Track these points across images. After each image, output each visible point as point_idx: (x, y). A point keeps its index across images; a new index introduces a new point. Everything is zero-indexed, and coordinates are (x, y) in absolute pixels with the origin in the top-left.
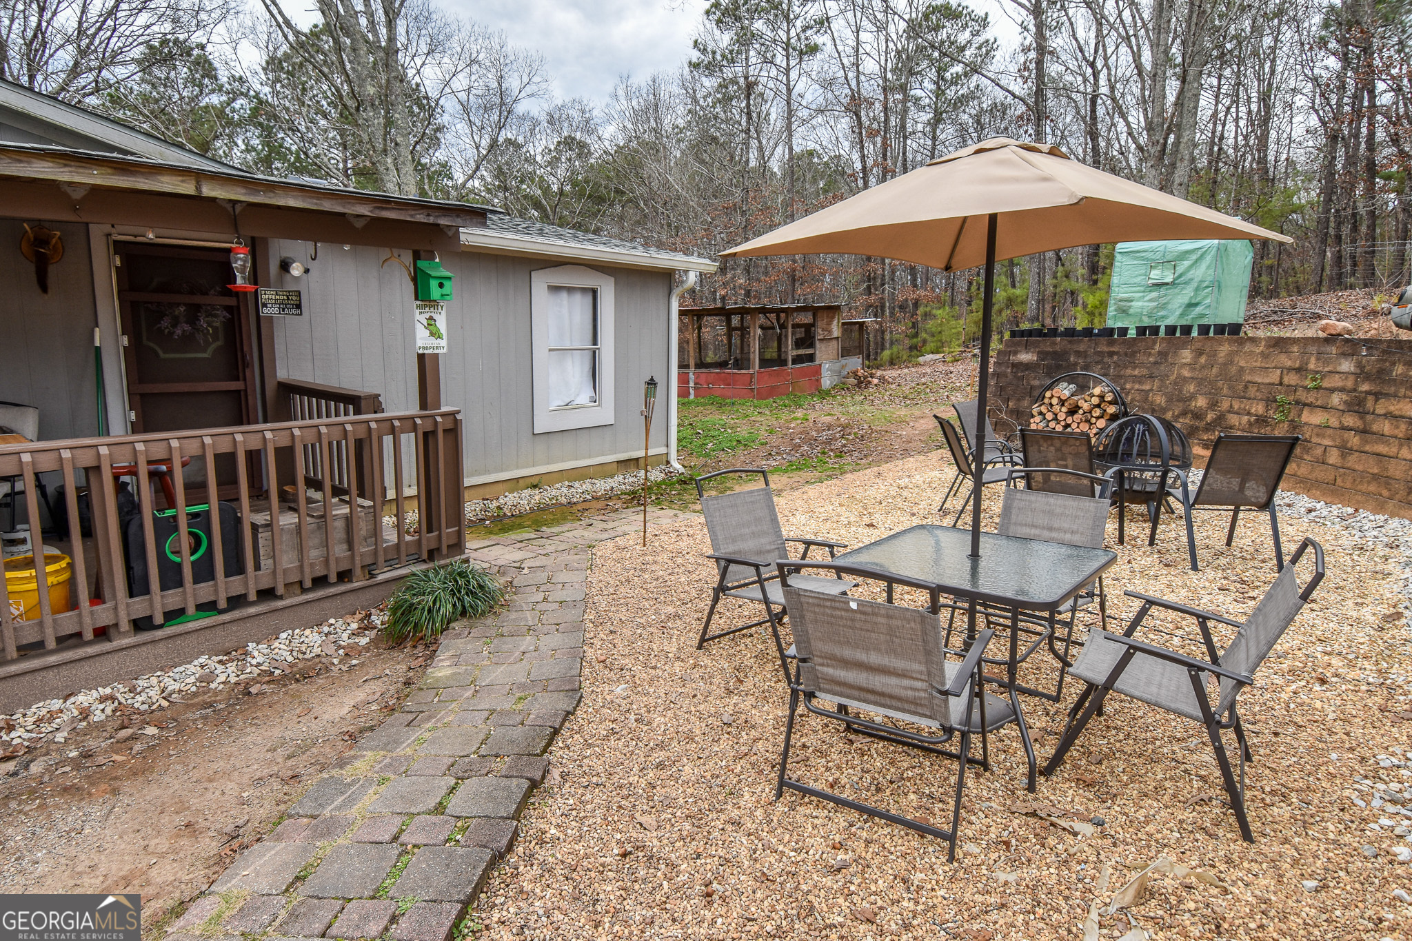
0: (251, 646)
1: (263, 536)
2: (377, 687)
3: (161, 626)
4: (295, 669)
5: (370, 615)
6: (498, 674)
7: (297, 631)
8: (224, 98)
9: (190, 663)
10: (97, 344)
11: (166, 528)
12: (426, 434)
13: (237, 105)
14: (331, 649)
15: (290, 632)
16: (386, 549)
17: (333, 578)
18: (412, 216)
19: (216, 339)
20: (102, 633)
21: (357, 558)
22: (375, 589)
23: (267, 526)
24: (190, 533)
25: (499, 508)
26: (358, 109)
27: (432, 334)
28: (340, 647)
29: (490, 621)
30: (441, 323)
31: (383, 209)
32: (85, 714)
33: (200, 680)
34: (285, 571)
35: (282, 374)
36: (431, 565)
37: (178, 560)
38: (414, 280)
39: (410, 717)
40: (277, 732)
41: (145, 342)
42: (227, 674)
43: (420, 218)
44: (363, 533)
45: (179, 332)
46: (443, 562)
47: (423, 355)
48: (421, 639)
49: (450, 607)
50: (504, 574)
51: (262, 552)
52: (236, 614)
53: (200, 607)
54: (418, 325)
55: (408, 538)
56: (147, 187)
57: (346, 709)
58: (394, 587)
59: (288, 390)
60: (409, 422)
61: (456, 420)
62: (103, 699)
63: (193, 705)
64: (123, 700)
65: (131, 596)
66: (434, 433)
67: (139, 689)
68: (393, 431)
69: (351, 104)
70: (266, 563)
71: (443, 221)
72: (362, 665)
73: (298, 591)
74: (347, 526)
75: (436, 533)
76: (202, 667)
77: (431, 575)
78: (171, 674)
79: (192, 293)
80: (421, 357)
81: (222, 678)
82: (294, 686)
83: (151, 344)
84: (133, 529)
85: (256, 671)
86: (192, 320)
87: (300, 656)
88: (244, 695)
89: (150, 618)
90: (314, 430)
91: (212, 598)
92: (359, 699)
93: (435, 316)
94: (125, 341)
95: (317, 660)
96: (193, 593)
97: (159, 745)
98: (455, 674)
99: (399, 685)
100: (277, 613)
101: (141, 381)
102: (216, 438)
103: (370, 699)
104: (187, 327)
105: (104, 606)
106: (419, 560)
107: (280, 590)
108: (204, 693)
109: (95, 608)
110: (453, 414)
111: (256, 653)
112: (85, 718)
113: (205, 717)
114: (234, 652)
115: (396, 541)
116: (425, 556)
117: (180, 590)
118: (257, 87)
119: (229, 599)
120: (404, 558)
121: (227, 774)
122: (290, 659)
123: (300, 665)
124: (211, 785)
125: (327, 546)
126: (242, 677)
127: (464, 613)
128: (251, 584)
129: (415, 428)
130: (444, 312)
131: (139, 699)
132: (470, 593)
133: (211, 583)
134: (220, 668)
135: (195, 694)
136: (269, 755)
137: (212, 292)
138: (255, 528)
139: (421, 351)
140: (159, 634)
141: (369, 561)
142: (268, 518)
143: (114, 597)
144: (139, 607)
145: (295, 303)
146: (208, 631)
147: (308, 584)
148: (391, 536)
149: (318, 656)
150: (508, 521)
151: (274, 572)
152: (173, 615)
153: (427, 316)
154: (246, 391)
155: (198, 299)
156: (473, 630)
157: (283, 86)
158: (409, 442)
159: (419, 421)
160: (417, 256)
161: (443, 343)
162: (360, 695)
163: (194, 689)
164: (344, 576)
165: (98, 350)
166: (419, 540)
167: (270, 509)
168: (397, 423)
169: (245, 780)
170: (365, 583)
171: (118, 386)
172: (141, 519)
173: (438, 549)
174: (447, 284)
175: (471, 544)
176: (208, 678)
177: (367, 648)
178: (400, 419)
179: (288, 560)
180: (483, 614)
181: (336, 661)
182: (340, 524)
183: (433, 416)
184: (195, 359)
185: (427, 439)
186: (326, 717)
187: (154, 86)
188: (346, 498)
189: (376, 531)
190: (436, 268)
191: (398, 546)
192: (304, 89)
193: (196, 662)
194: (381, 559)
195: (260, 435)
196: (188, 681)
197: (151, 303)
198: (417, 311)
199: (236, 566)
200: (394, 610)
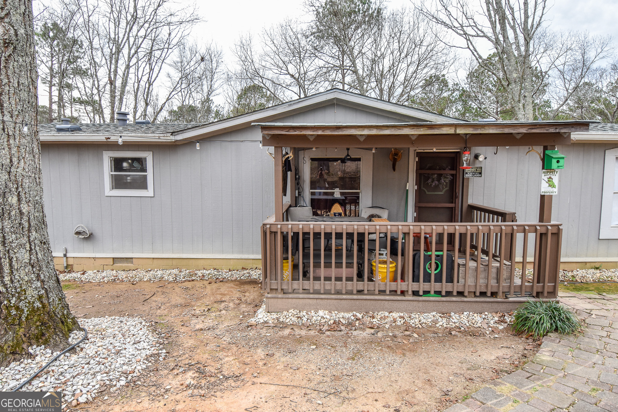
0: (452, 314)
1: (462, 269)
2: (508, 353)
3: (421, 296)
4: (470, 330)
5: (505, 316)
6: (578, 370)
7: (471, 313)
8: (450, 93)
9: (430, 313)
10: (407, 189)
11: (428, 258)
12: (541, 234)
13: (454, 95)
14: (485, 326)
15: (468, 313)
16: (515, 287)
17: (489, 294)
18: (547, 130)
19: (446, 187)
20: (403, 293)
21: (501, 288)
22: (508, 304)
23: (463, 265)
24: (436, 263)
25: (573, 276)
26: (508, 85)
27: (550, 186)
28: (489, 327)
29: (572, 338)
30: (556, 179)
31: (533, 129)
32: (395, 321)
33: (433, 321)
34: (469, 286)
35: (470, 201)
36: (537, 300)
37: (430, 272)
38: (543, 160)
39: (529, 375)
40: (463, 355)
41: (422, 188)
42: (442, 322)
43: (552, 130)
44: (505, 276)
45: (434, 184)
46: (544, 300)
47: (544, 195)
48: (531, 336)
49: (549, 325)
50: (579, 315)
51: (460, 275)
52: (448, 299)
53: (436, 292)
54: (543, 181)
55: (527, 284)
56: (438, 133)
57: (493, 358)
58: (518, 306)
59: (472, 208)
60: (534, 228)
61: (559, 229)
62: (401, 317)
63: (430, 331)
64: (407, 320)
65: (413, 281)
66: (546, 234)
67: (412, 318)
68: (524, 231)
69: (505, 83)
70: (461, 280)
71: (563, 131)
72: (500, 338)
73: (473, 296)
74: (498, 272)
75: (542, 284)
76: (434, 316)
77: (538, 304)
78: (423, 315)
79: (440, 169)
80: (542, 197)
81: (441, 323)
82: (469, 337)
83: (424, 189)
84: (417, 257)
85: (454, 325)
86: (439, 180)
87: (472, 325)
88: (449, 333)
89: (418, 291)
90: (488, 227)
91: (440, 290)
92: (499, 355)
93: (552, 177)
94: (416, 187)
95: (479, 329)
96: (434, 286)
97: (418, 342)
98: (553, 361)
99: (520, 355)
100: (464, 303)
101: (420, 202)
102: (449, 227)
103: (505, 356)
104: (437, 182)
105: (404, 283)
106: (531, 295)
107: (466, 294)
108: (434, 327)
109: (402, 283)
110: (558, 226)
111: (454, 318)
112: (395, 322)
113: (434, 337)
114: (445, 314)
115: (520, 284)
116: (535, 294)
117: (429, 283)
118: (463, 85)
119: (446, 292)
120: (523, 293)
121: (444, 366)
122: (468, 324)
123: (472, 329)
124: (437, 367)
125: (488, 279)
126: (448, 326)
127: (556, 330)
128: (455, 288)
129: (536, 231)
130: (557, 175)
131: (412, 321)
132: (561, 320)
133: (440, 284)
134: (440, 319)
135: (431, 327)
136: (460, 365)
137: (447, 169)
138: (459, 265)
139: (543, 194)
140: (420, 298)
141: (506, 290)
142: (464, 262)
143: (408, 281)
144: (415, 286)
145: (479, 172)
146: (437, 303)
147: (478, 294)
148: (518, 281)
149: (480, 327)
150: (579, 285)
151: (465, 285)
152: (426, 293)
153: (548, 176)
154: (455, 208)
155: (442, 172)
156: (562, 341)
157: (474, 83)
158: (532, 237)
159: (538, 228)
160: (545, 148)
161: (556, 190)
162: (500, 353)
163: (430, 324)
164: (494, 294)
165: (407, 190)
166: (532, 286)
167: (466, 258)
168: (527, 228)
169: (450, 371)
170: (503, 300)
171: (412, 204)
172: (420, 254)
173: (542, 293)
174: (561, 161)
175: (560, 293)
176: (435, 322)
177: (502, 331)
178: (528, 226)
179: (470, 281)
180: (568, 333)
181: (488, 332)
182: (494, 271)
183: (546, 226)
184: (437, 194)
185: (542, 236)
186: (484, 357)
187: (426, 94)
188: (498, 259)
189: (511, 278)
190: (555, 154)
191: (521, 286)
192: (483, 82)
193: (432, 314)
194: (512, 291)
195: (465, 227)
196: (428, 320)
197: (426, 174)
198: (543, 175)
199: (450, 280)
200: (518, 318)
